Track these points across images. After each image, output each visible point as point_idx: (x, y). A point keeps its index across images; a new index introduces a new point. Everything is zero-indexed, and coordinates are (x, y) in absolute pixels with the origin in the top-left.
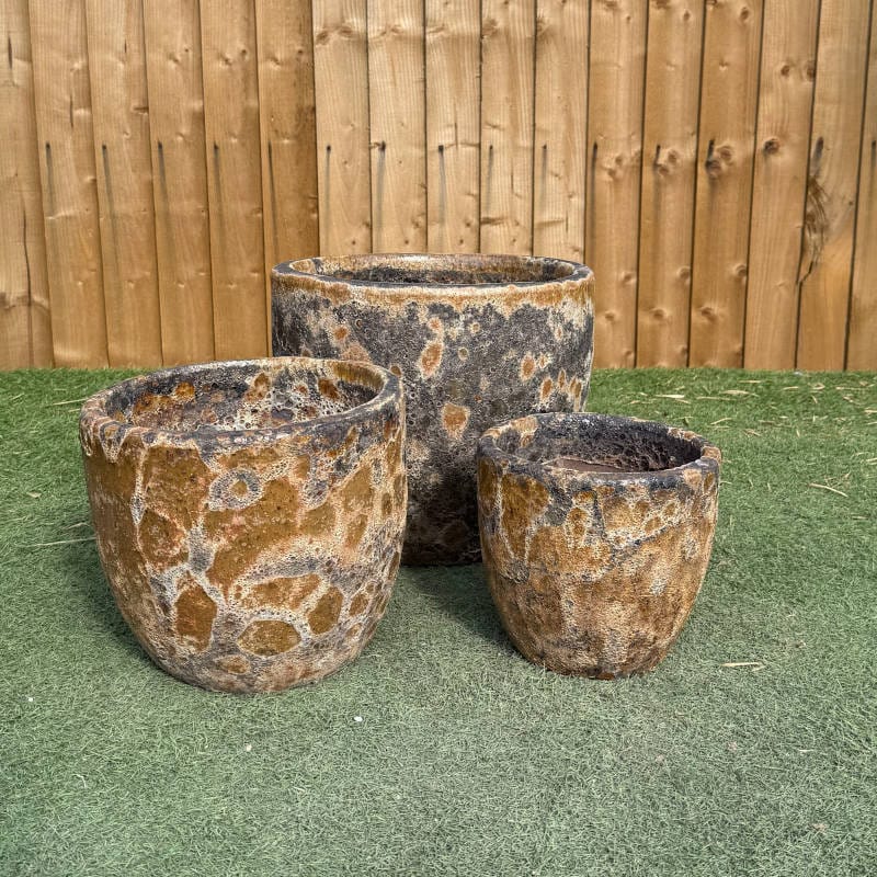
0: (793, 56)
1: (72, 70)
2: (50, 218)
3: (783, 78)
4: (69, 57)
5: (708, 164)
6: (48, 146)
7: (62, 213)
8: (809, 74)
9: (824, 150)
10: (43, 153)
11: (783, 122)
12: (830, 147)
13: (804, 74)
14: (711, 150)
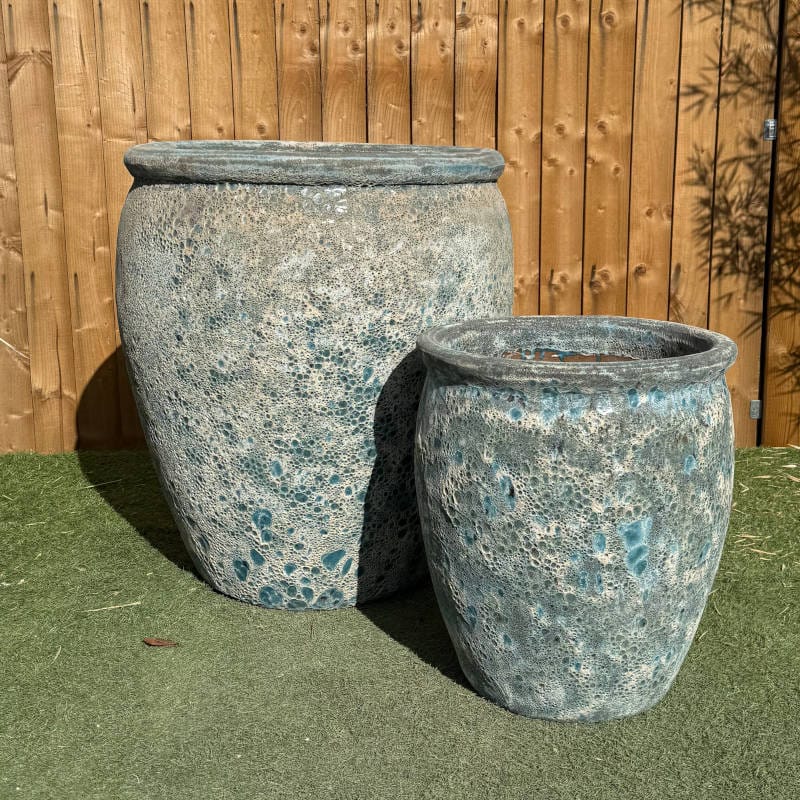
0: (656, 202)
1: (94, 217)
2: (77, 330)
3: (648, 218)
4: (92, 208)
5: (591, 284)
6: (76, 275)
7: (86, 326)
8: (668, 215)
9: (682, 273)
10: (72, 281)
11: (649, 251)
12: (686, 270)
13: (664, 215)
14: (593, 273)
